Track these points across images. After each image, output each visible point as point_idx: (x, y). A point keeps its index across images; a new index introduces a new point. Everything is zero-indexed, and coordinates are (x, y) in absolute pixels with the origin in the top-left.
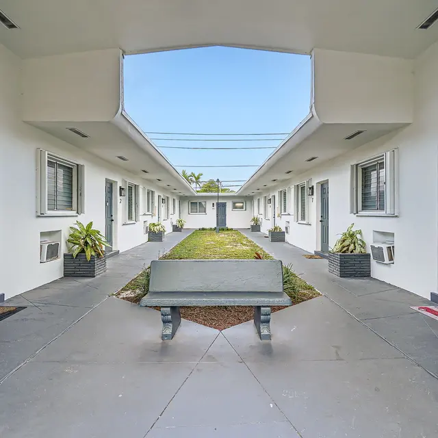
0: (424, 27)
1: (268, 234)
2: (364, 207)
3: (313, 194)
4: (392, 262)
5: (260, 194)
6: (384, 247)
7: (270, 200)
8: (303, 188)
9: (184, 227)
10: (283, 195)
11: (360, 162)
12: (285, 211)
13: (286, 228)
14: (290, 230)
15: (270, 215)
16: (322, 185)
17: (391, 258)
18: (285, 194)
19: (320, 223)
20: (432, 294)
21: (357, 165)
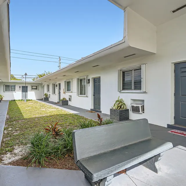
2: (123, 89)
3: (89, 83)
4: (143, 112)
6: (140, 106)
7: (57, 85)
9: (3, 99)
10: (67, 83)
13: (70, 99)
14: (72, 100)
15: (57, 93)
16: (94, 79)
17: (143, 110)
19: (93, 96)
20: (168, 125)
21: (120, 70)
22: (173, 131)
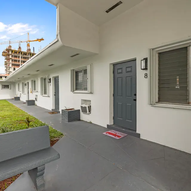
0: (107, 12)
1: (25, 101)
2: (76, 89)
3: (50, 82)
4: (90, 112)
5: (20, 81)
6: (87, 106)
7: (26, 84)
8: (45, 79)
10: (33, 82)
11: (75, 68)
12: (35, 89)
13: (36, 99)
14: (38, 99)
15: (26, 92)
16: (55, 78)
17: (90, 111)
18: (35, 81)
19: (54, 96)
20: (108, 125)
21: (73, 70)
22: (109, 131)
